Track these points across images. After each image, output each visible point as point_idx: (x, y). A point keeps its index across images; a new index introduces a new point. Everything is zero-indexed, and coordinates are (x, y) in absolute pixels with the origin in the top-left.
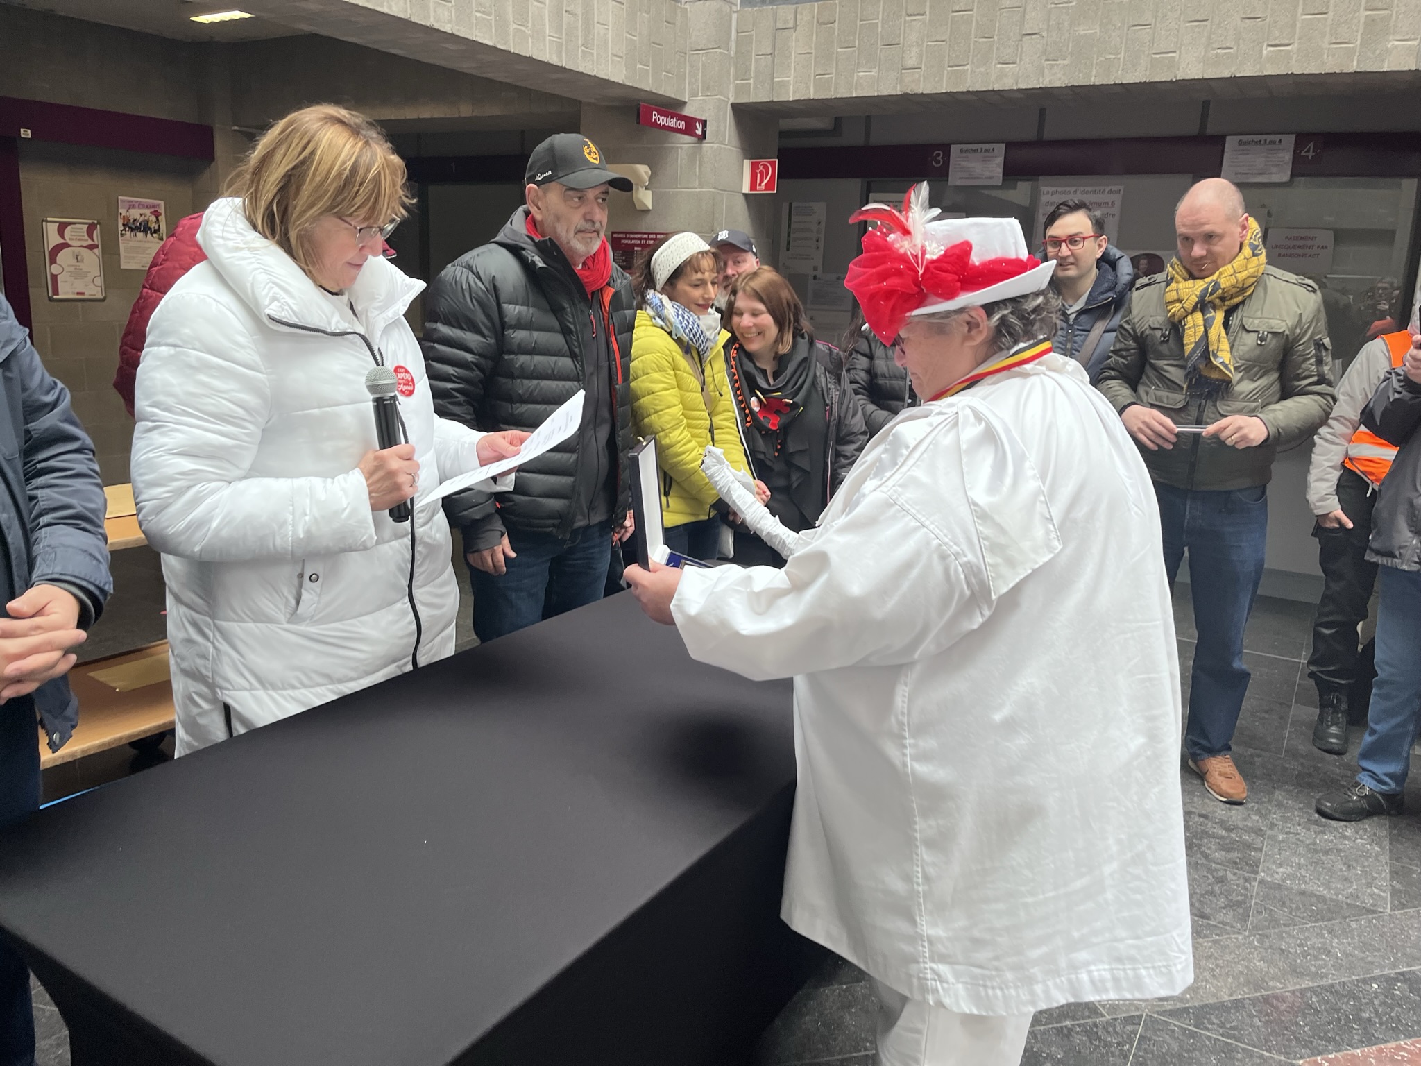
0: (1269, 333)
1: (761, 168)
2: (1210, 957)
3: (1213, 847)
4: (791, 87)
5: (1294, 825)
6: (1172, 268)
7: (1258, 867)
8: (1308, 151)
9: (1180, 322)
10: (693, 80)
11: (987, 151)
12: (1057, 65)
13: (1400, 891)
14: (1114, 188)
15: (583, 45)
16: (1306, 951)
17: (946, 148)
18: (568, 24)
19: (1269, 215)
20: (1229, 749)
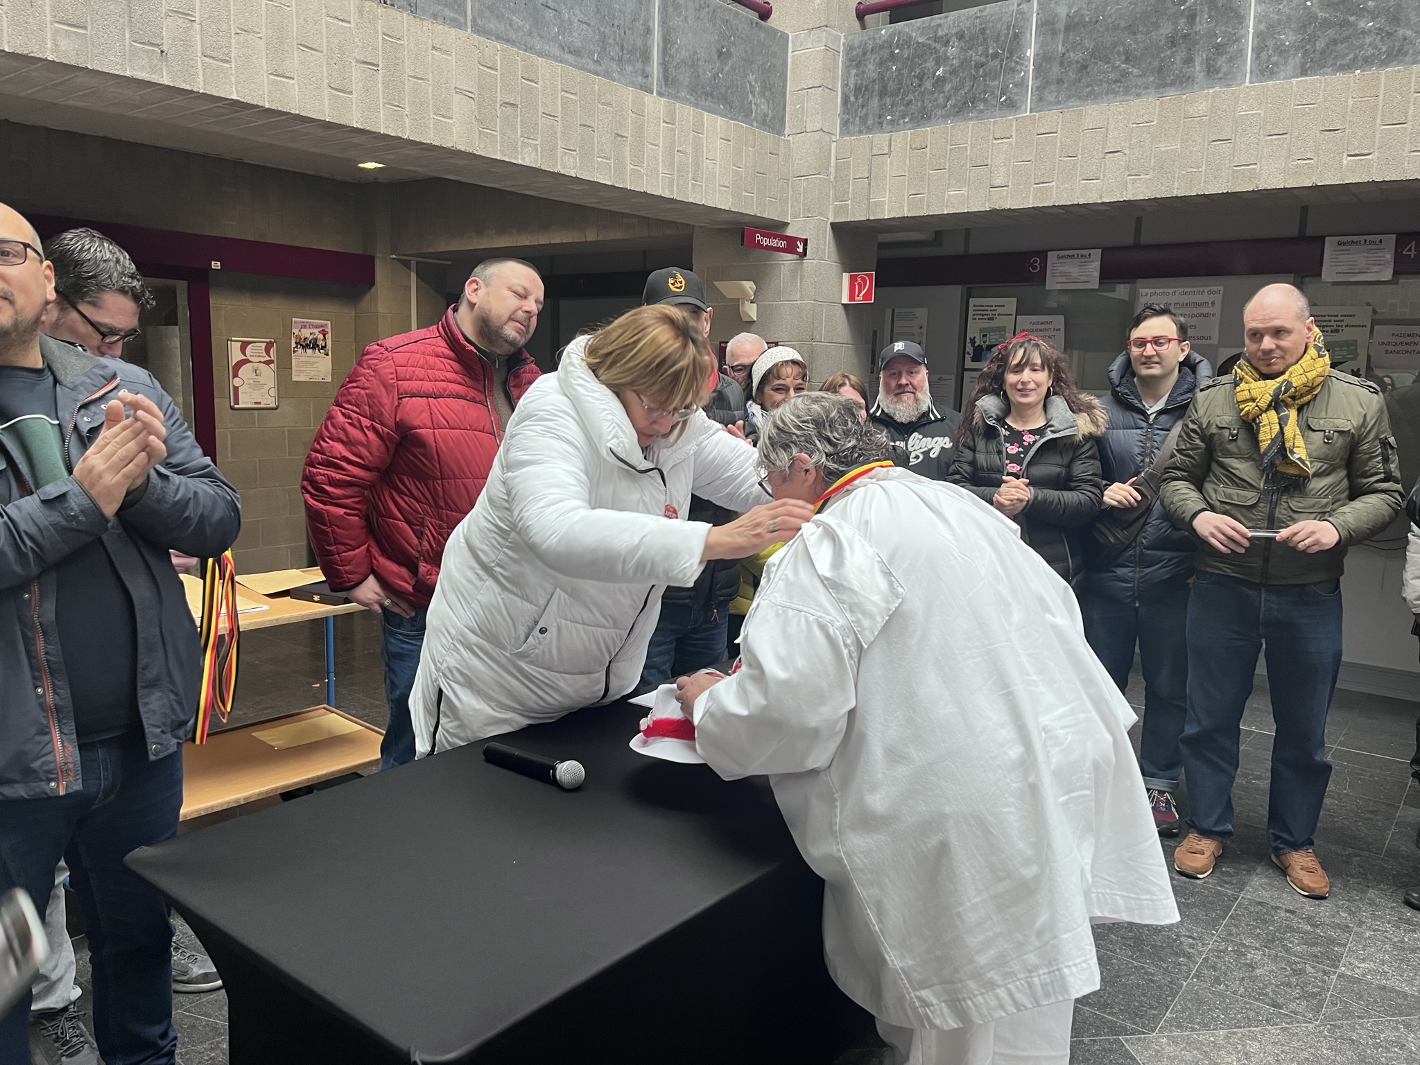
0: (1335, 431)
1: (859, 280)
2: (1277, 1043)
3: (1296, 941)
4: (887, 206)
5: (1383, 922)
6: (1241, 369)
7: (1339, 961)
8: (1410, 250)
9: (1254, 420)
10: (795, 203)
11: (1083, 256)
12: (1140, 179)
14: (1213, 288)
15: (693, 179)
16: (1378, 1043)
17: (1043, 255)
18: (680, 162)
19: (1375, 312)
20: (1311, 843)
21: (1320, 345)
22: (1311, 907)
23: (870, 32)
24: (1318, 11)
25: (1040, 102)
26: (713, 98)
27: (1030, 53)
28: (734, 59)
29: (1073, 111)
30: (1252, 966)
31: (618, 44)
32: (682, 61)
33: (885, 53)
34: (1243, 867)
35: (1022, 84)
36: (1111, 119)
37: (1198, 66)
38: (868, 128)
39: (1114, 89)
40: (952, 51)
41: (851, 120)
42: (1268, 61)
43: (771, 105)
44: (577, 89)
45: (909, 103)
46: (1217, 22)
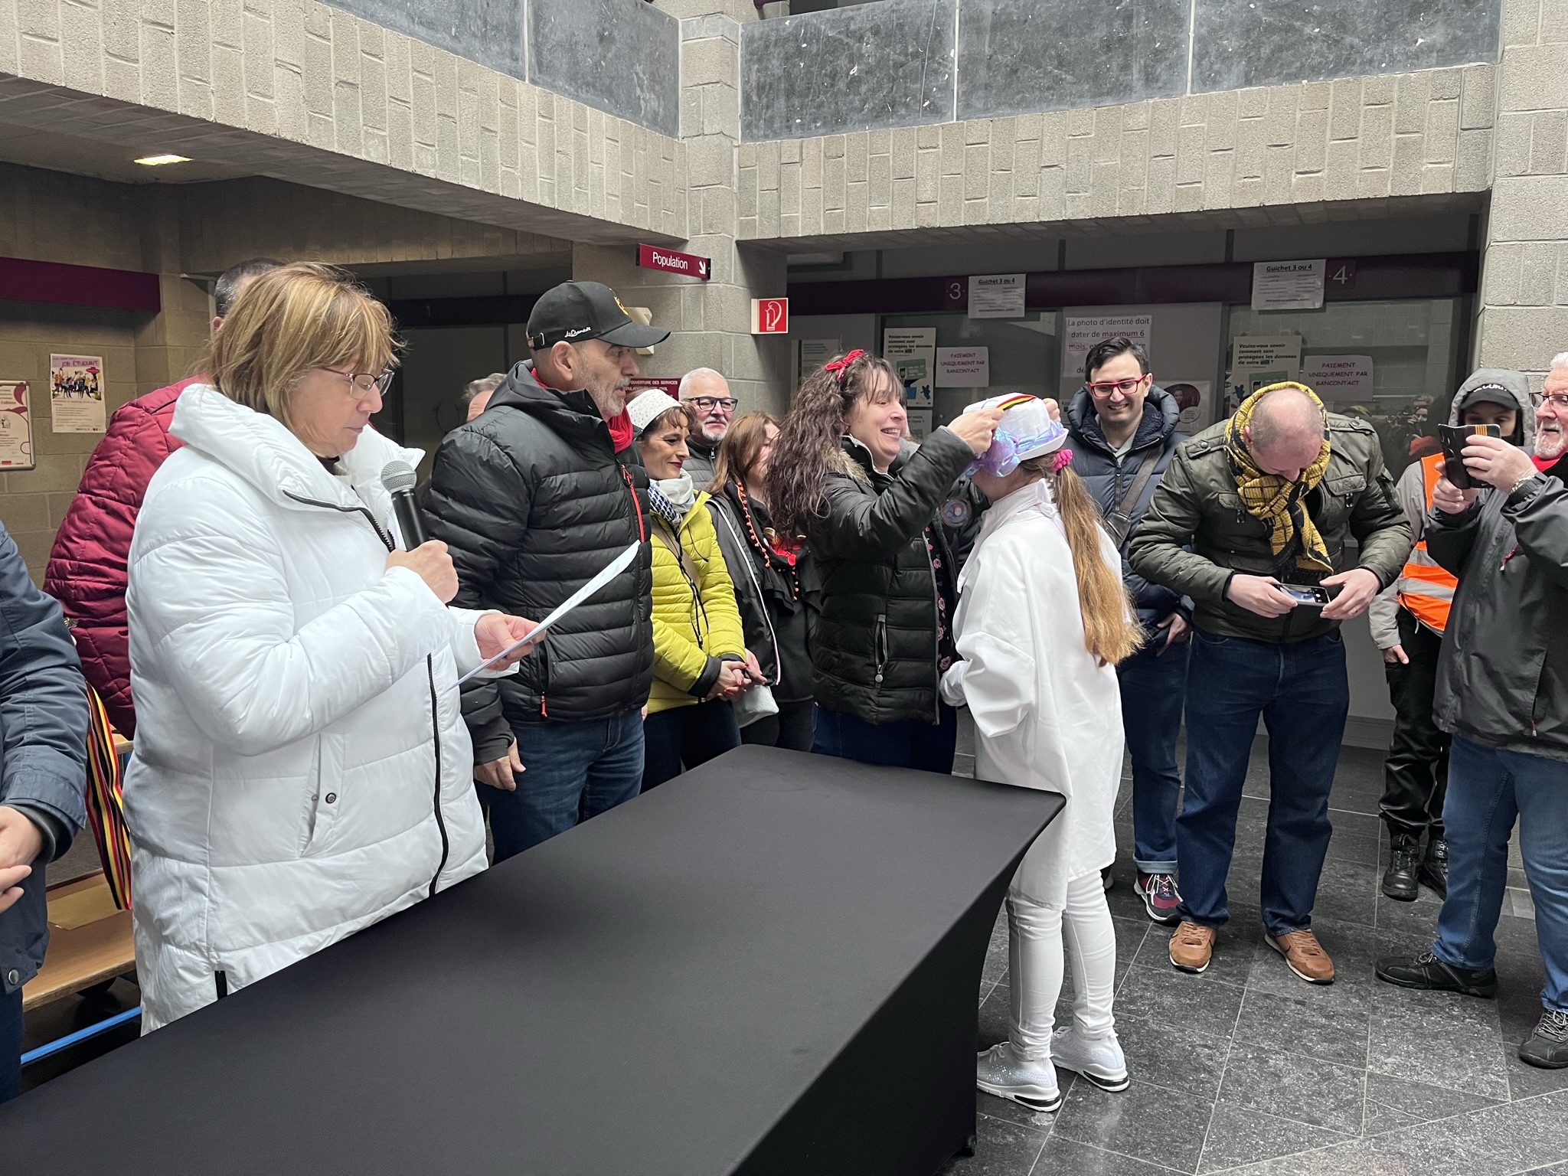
1: (770, 307)
3: (1315, 1039)
4: (800, 223)
5: (1396, 1006)
7: (1365, 1059)
8: (1340, 276)
10: (694, 217)
11: (1007, 281)
12: (1079, 197)
13: (1519, 1076)
14: (1141, 317)
15: (577, 185)
16: (1427, 1154)
17: (963, 280)
18: (560, 165)
19: (1304, 341)
20: (1308, 921)
22: (1319, 995)
23: (771, 21)
24: (1261, 14)
25: (968, 109)
26: (596, 90)
27: (954, 53)
28: (618, 45)
29: (1004, 120)
30: (1277, 1076)
31: (480, 17)
32: (557, 42)
33: (790, 47)
34: (1240, 953)
35: (946, 88)
36: (1045, 130)
37: (1136, 74)
38: (775, 132)
39: (1046, 98)
40: (867, 48)
41: (754, 122)
42: (1211, 68)
43: (661, 101)
44: (432, 70)
45: (821, 105)
46: (1155, 25)
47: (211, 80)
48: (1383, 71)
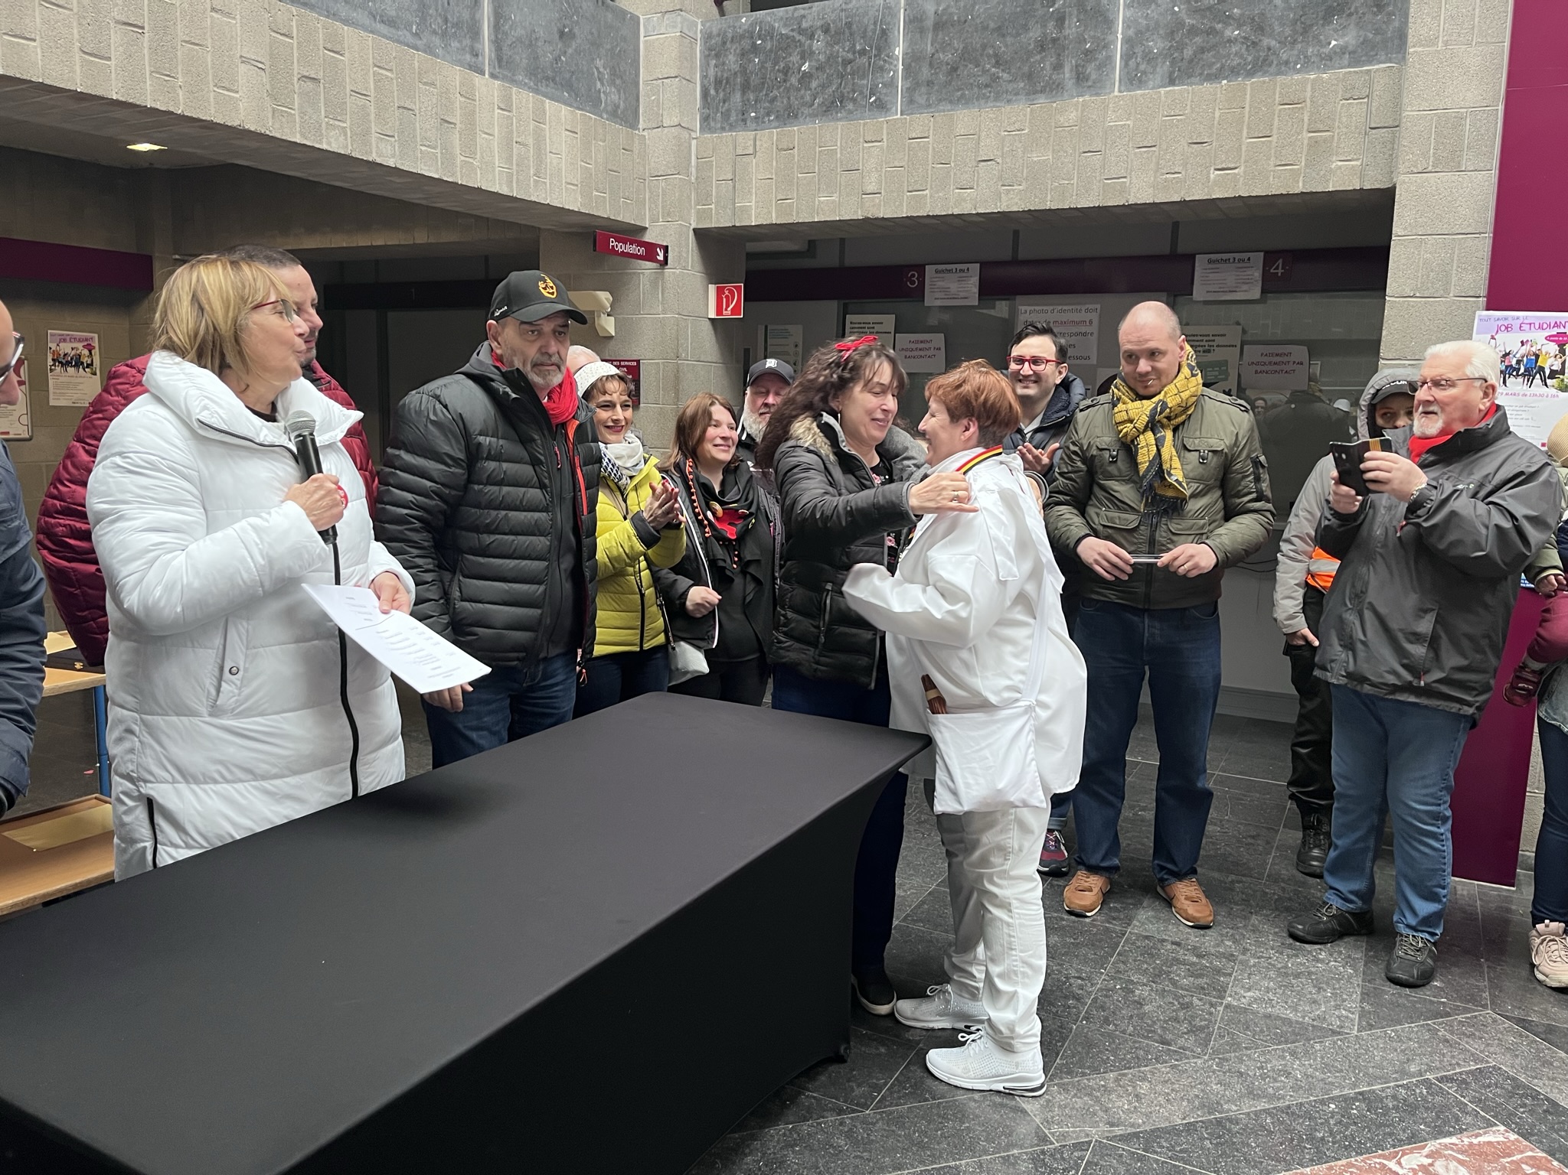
0: (1209, 451)
1: (727, 293)
2: (1166, 1082)
3: (1183, 974)
4: (753, 212)
5: (1267, 949)
6: (1118, 389)
7: (1226, 992)
8: (1277, 268)
9: (1133, 441)
10: (653, 206)
11: (962, 271)
12: (1013, 190)
13: (1370, 1013)
14: (1090, 306)
15: (535, 175)
16: (1265, 1074)
17: (921, 269)
18: (519, 155)
19: (1244, 331)
20: (1194, 872)
21: (1193, 364)
22: (1196, 937)
23: (729, 18)
24: (1185, 17)
25: (910, 104)
26: (556, 84)
27: (898, 52)
28: (578, 41)
29: (944, 115)
30: (1140, 1004)
31: (440, 15)
32: (518, 39)
33: (746, 44)
34: (1130, 901)
35: (891, 84)
36: (983, 125)
37: (1067, 72)
39: (984, 94)
40: (818, 45)
41: (712, 115)
42: (1136, 69)
43: (622, 94)
44: (393, 65)
45: (774, 99)
46: (1086, 26)
47: (179, 76)
48: (1299, 71)
